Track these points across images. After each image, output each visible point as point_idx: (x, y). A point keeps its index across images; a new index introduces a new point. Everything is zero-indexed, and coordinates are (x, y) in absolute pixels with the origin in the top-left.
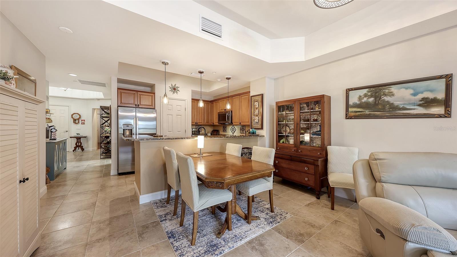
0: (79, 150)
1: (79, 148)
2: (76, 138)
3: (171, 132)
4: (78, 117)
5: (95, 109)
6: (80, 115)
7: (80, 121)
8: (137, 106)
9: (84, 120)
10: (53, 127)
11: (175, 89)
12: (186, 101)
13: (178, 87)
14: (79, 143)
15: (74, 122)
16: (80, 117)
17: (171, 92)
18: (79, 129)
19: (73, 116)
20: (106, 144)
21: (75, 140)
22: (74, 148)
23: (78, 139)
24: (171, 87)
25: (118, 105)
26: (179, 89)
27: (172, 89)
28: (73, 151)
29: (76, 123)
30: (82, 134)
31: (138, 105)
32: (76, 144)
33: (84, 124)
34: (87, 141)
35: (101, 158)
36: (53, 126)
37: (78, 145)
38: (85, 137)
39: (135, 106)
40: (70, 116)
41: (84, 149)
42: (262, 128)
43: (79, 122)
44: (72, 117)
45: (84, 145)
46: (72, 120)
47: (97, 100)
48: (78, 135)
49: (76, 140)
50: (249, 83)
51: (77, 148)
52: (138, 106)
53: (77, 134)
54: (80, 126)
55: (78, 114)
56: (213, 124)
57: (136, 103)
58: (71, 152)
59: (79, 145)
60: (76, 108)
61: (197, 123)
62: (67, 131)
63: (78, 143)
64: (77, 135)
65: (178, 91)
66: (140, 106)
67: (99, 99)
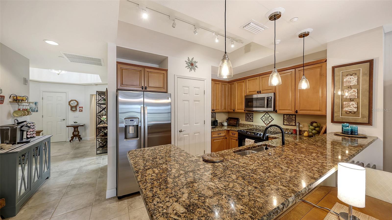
0: (76, 140)
1: (76, 138)
2: (74, 127)
3: (187, 124)
4: (76, 103)
5: (93, 95)
6: (77, 102)
7: (78, 108)
8: (144, 89)
9: (82, 107)
10: (25, 123)
11: (192, 64)
12: (206, 81)
13: (196, 62)
14: (77, 132)
15: (71, 110)
16: (78, 104)
17: (188, 68)
18: (76, 117)
19: (71, 103)
20: (103, 136)
21: (72, 130)
22: (71, 138)
23: (76, 128)
24: (188, 61)
25: (118, 88)
26: (197, 64)
27: (189, 65)
28: (70, 141)
29: (74, 111)
30: (80, 122)
31: (146, 87)
32: (73, 133)
33: (82, 111)
34: (85, 130)
35: (97, 154)
36: (25, 121)
37: (75, 134)
38: (82, 126)
39: (141, 89)
40: (68, 103)
41: (82, 138)
42: (369, 123)
43: (76, 110)
44: (69, 104)
45: (82, 134)
46: (70, 108)
47: (95, 86)
48: (76, 124)
49: (73, 128)
50: (326, 45)
51: (75, 138)
52: (146, 89)
53: (75, 122)
54: (77, 113)
55: (75, 100)
56: (234, 110)
57: (143, 85)
58: (68, 141)
59: (77, 134)
60: (73, 95)
61: (214, 110)
62: (64, 120)
63: (75, 132)
64: (74, 124)
65: (196, 68)
66: (148, 89)
67: (96, 85)
